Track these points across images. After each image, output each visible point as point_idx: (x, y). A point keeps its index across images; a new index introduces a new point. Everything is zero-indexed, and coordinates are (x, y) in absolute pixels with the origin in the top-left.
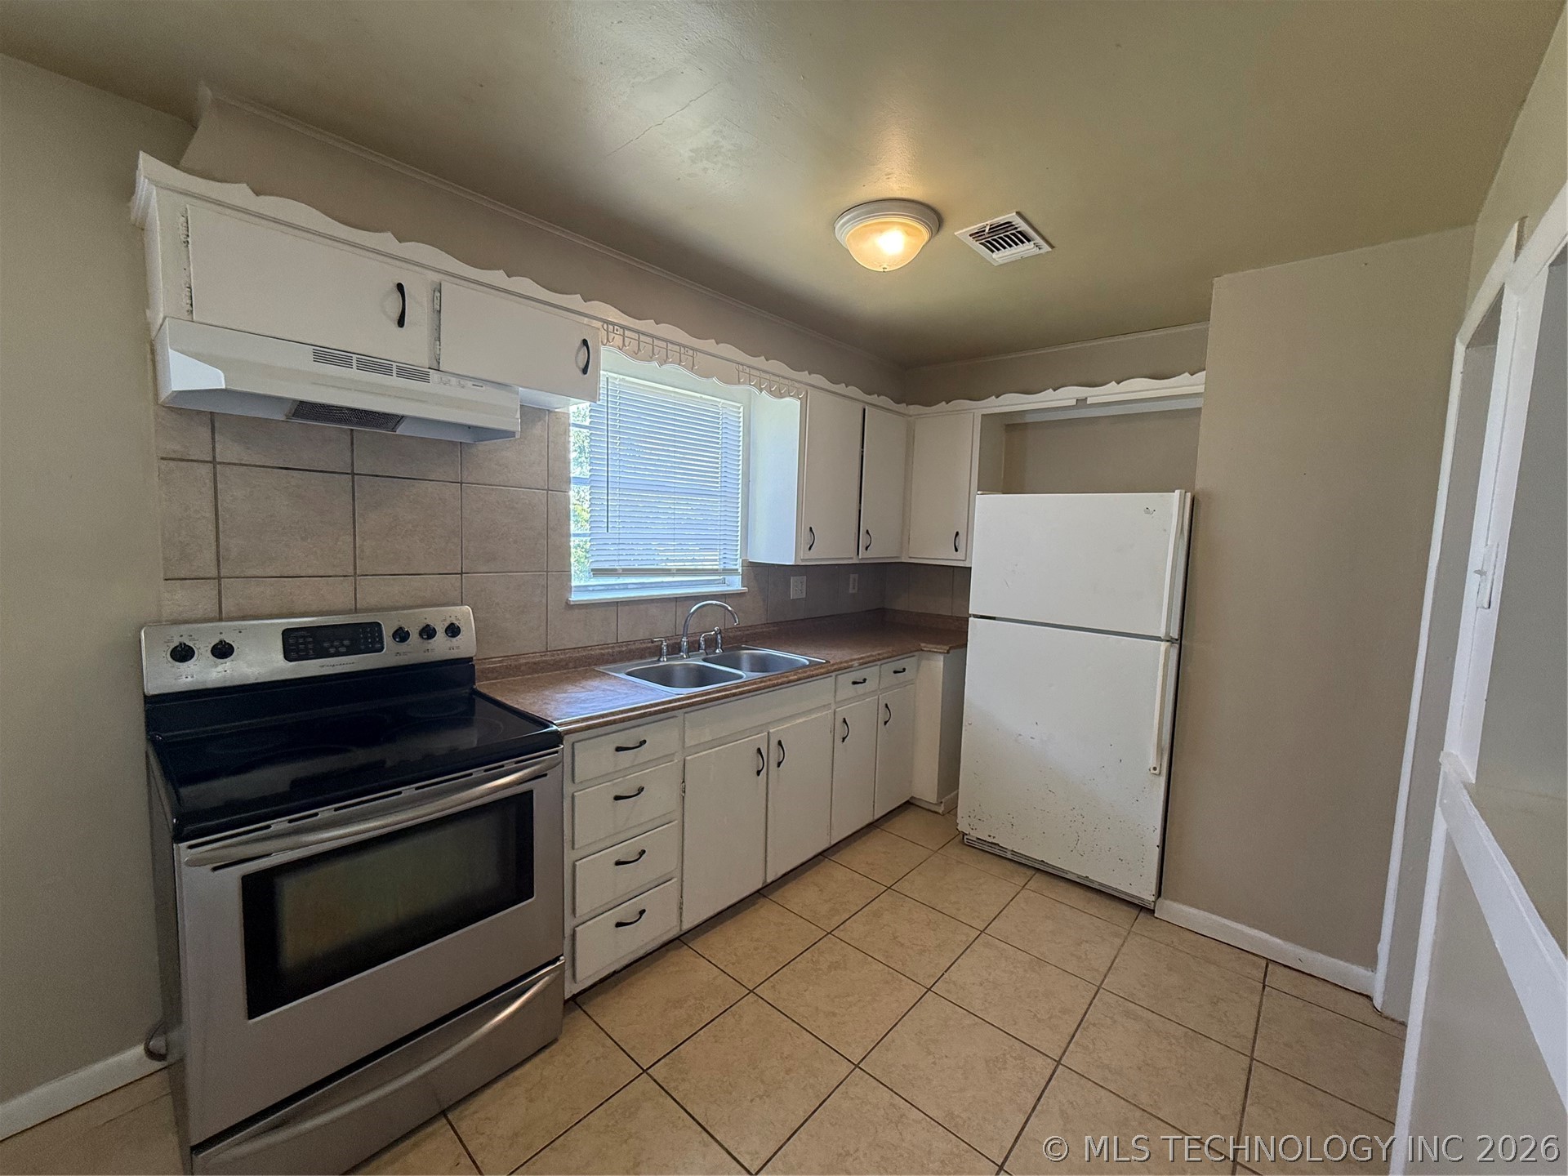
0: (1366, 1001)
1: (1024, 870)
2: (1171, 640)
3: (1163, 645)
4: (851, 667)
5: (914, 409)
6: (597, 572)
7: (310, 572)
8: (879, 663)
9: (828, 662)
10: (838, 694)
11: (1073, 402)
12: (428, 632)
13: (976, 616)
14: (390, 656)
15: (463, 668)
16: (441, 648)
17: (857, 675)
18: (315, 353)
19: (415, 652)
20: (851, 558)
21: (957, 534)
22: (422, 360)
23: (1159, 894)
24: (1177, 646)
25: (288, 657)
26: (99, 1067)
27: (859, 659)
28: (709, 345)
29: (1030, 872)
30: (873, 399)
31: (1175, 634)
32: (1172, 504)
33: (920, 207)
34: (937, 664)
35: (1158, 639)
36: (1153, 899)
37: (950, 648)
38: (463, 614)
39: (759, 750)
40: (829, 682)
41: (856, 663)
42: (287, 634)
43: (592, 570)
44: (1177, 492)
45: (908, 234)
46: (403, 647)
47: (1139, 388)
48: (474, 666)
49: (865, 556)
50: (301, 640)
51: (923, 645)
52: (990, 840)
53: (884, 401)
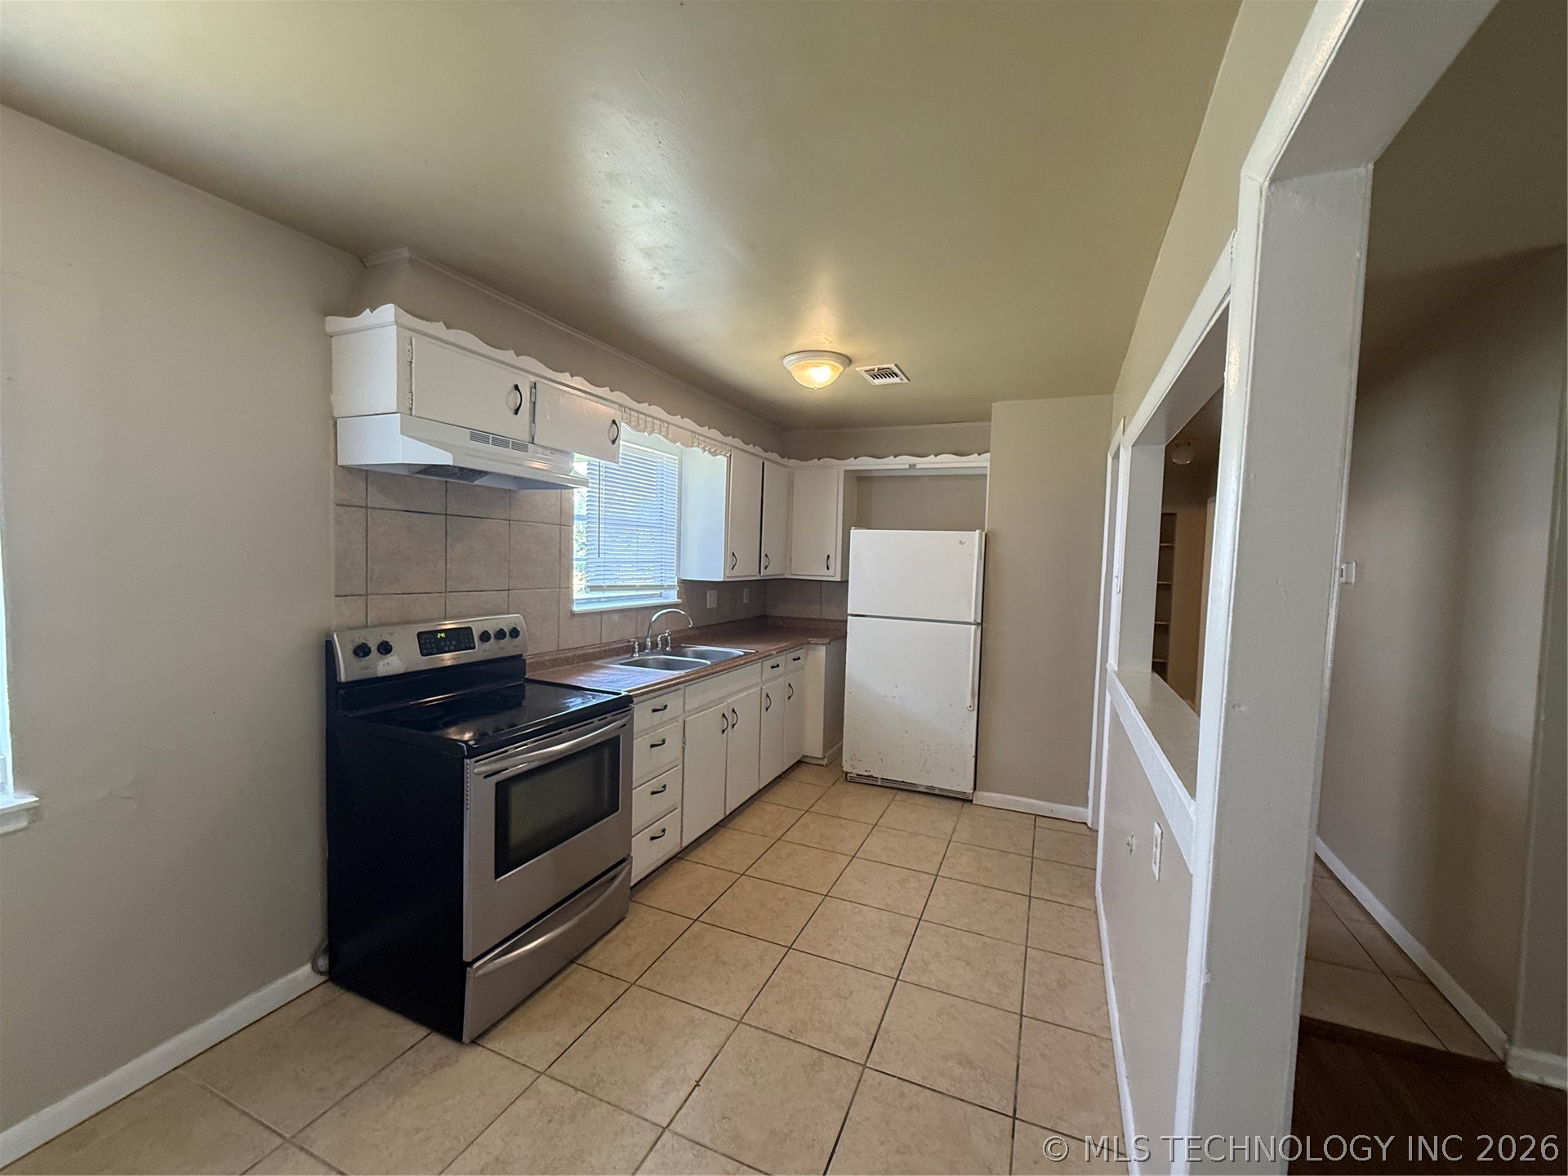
0: (1084, 826)
1: (888, 791)
2: (977, 624)
3: (973, 627)
4: (772, 654)
5: (793, 462)
6: (593, 588)
7: (420, 590)
8: (785, 652)
9: (757, 652)
10: (764, 674)
11: (907, 467)
13: (852, 615)
14: (481, 652)
17: (773, 662)
18: (472, 434)
20: (756, 576)
21: (828, 556)
23: (975, 789)
24: (980, 627)
26: (281, 982)
27: (775, 649)
28: (677, 419)
29: (894, 791)
30: (769, 455)
31: (979, 621)
32: (975, 536)
33: (842, 357)
34: (819, 654)
35: (970, 624)
36: (972, 791)
37: (831, 640)
39: (724, 715)
40: (757, 667)
41: (774, 652)
43: (589, 587)
44: (978, 531)
45: (832, 369)
46: (487, 645)
47: (946, 462)
48: (525, 660)
49: (766, 573)
50: (428, 641)
51: (810, 639)
52: (866, 774)
53: (775, 456)
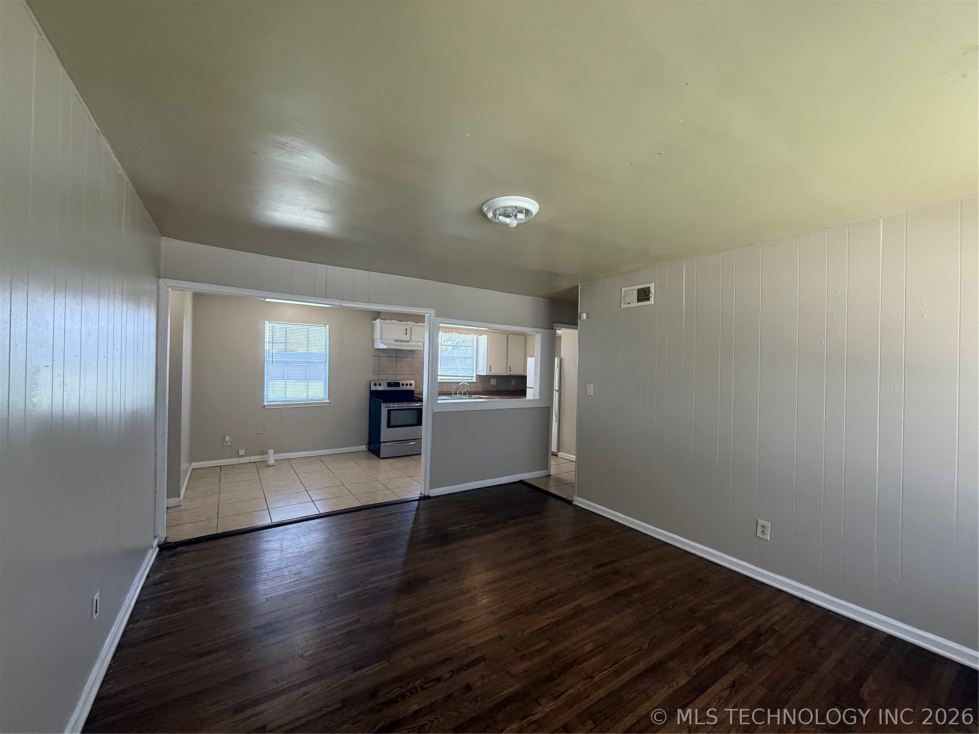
12: (407, 385)
15: (412, 391)
16: (409, 388)
19: (405, 388)
22: (408, 339)
25: (388, 386)
38: (413, 382)
42: (388, 383)
